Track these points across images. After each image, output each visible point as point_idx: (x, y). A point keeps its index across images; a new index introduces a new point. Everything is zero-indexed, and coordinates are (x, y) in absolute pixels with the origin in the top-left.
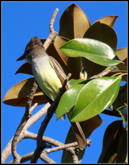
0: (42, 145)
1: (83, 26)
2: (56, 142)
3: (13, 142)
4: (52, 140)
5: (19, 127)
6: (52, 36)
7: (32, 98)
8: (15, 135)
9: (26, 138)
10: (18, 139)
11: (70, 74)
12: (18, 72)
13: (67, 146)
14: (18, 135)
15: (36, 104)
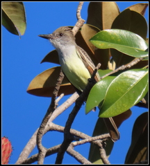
0: (69, 138)
1: (113, 13)
2: (83, 135)
3: (38, 134)
4: (78, 133)
5: (44, 119)
6: (79, 24)
7: (58, 88)
8: (41, 127)
9: (51, 130)
10: (44, 131)
11: (100, 65)
12: (43, 61)
13: (94, 138)
14: (44, 127)
15: (62, 95)
